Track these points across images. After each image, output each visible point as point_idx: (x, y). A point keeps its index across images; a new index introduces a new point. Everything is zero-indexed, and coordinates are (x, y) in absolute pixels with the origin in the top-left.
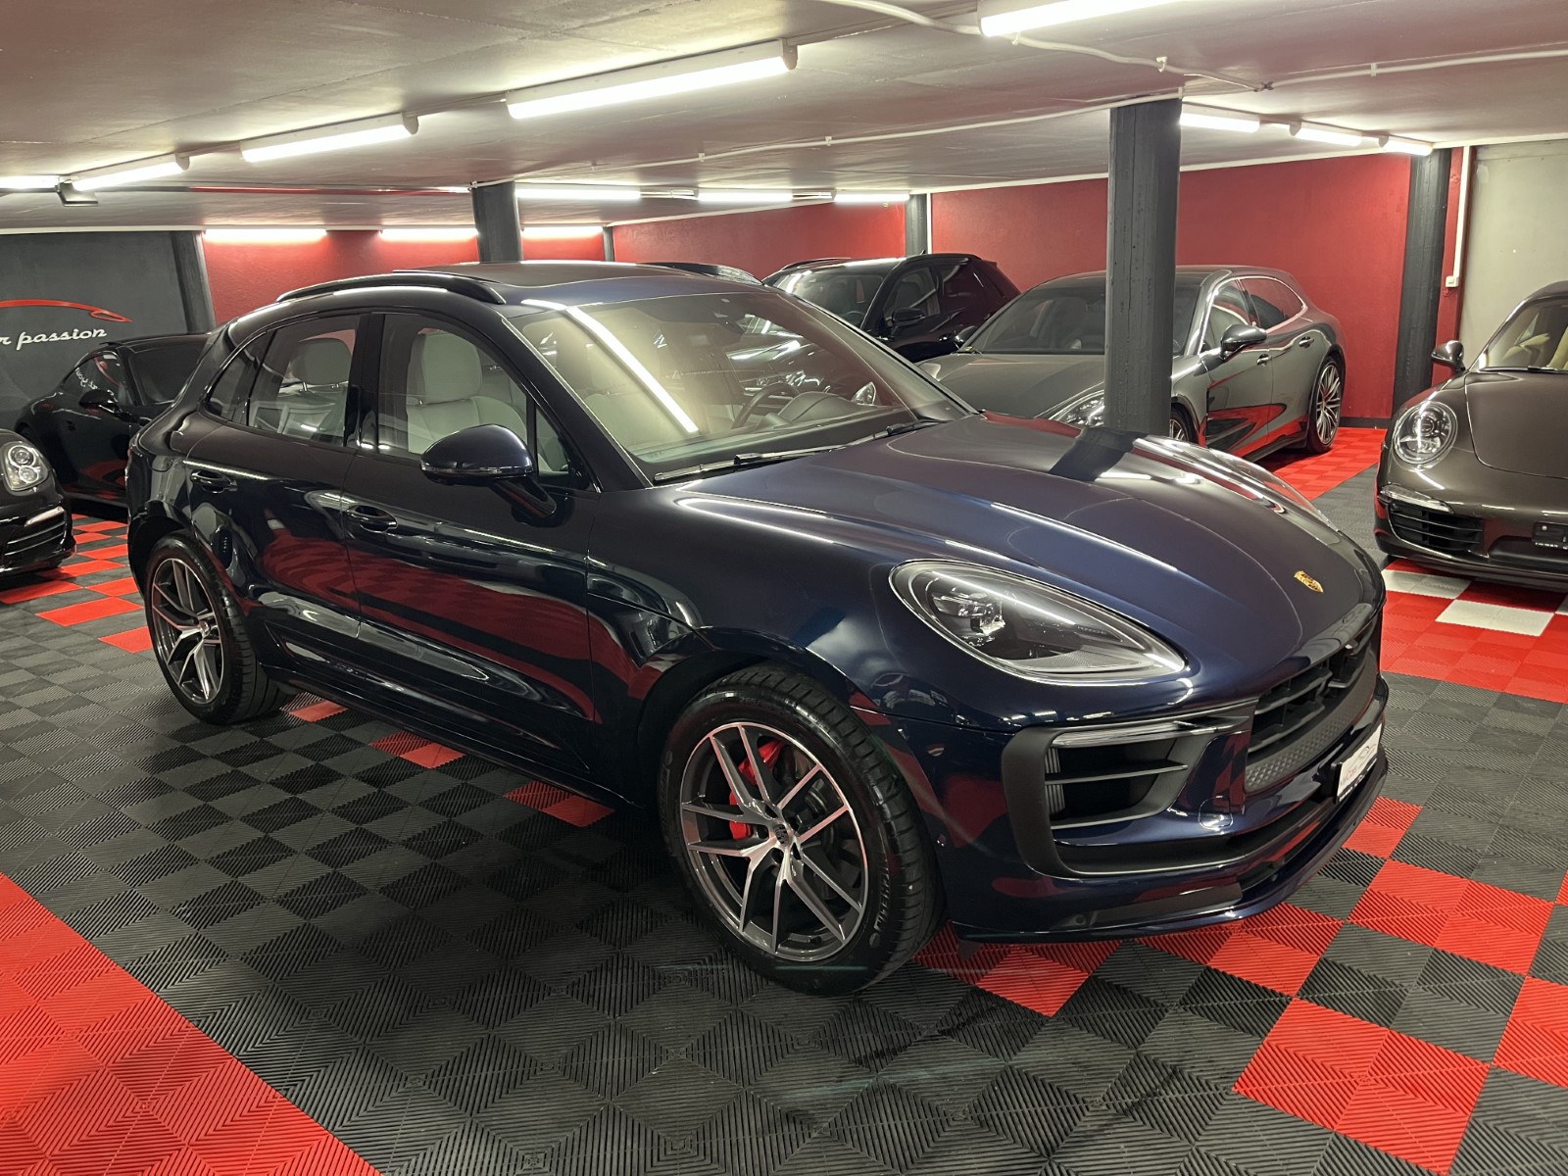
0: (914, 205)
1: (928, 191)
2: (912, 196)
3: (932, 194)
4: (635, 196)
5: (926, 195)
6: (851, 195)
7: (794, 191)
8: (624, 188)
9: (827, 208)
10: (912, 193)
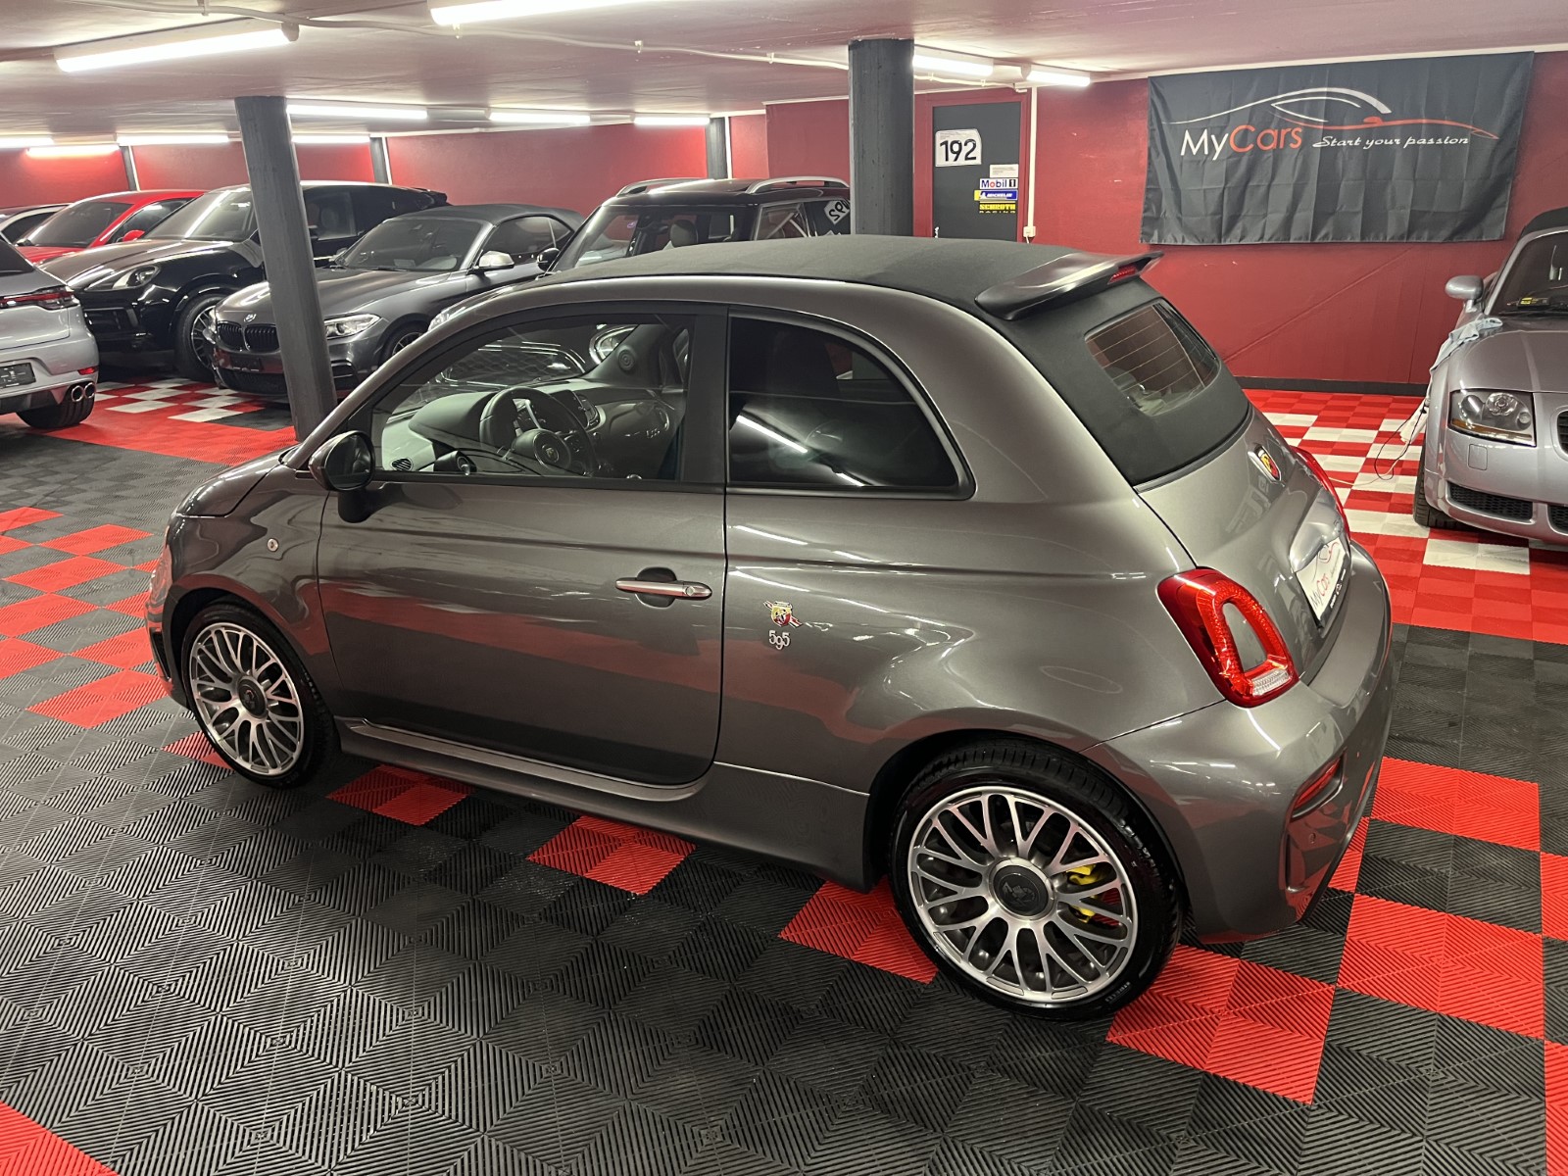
0: (714, 130)
1: (726, 114)
2: (712, 120)
3: (730, 118)
4: (421, 115)
5: (723, 119)
6: (651, 117)
7: (591, 113)
8: (410, 108)
9: (629, 128)
10: (712, 116)
